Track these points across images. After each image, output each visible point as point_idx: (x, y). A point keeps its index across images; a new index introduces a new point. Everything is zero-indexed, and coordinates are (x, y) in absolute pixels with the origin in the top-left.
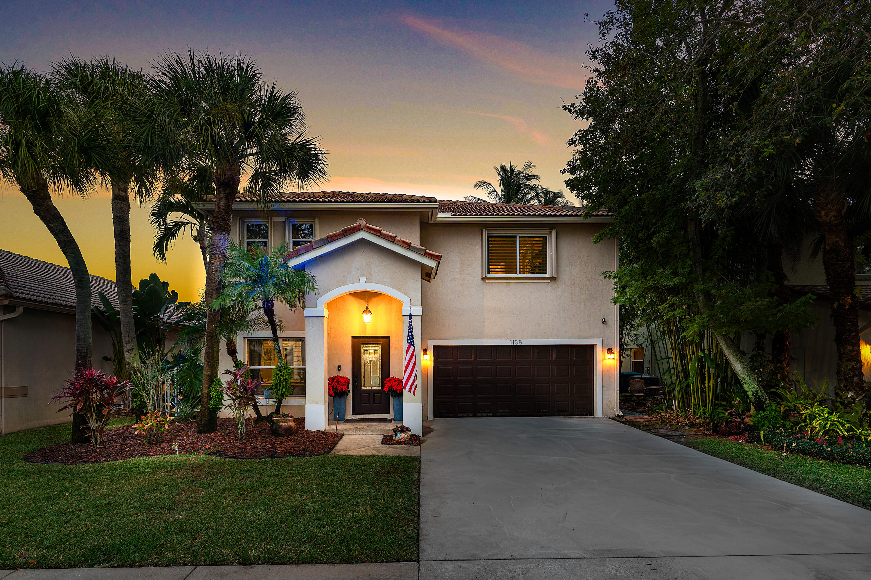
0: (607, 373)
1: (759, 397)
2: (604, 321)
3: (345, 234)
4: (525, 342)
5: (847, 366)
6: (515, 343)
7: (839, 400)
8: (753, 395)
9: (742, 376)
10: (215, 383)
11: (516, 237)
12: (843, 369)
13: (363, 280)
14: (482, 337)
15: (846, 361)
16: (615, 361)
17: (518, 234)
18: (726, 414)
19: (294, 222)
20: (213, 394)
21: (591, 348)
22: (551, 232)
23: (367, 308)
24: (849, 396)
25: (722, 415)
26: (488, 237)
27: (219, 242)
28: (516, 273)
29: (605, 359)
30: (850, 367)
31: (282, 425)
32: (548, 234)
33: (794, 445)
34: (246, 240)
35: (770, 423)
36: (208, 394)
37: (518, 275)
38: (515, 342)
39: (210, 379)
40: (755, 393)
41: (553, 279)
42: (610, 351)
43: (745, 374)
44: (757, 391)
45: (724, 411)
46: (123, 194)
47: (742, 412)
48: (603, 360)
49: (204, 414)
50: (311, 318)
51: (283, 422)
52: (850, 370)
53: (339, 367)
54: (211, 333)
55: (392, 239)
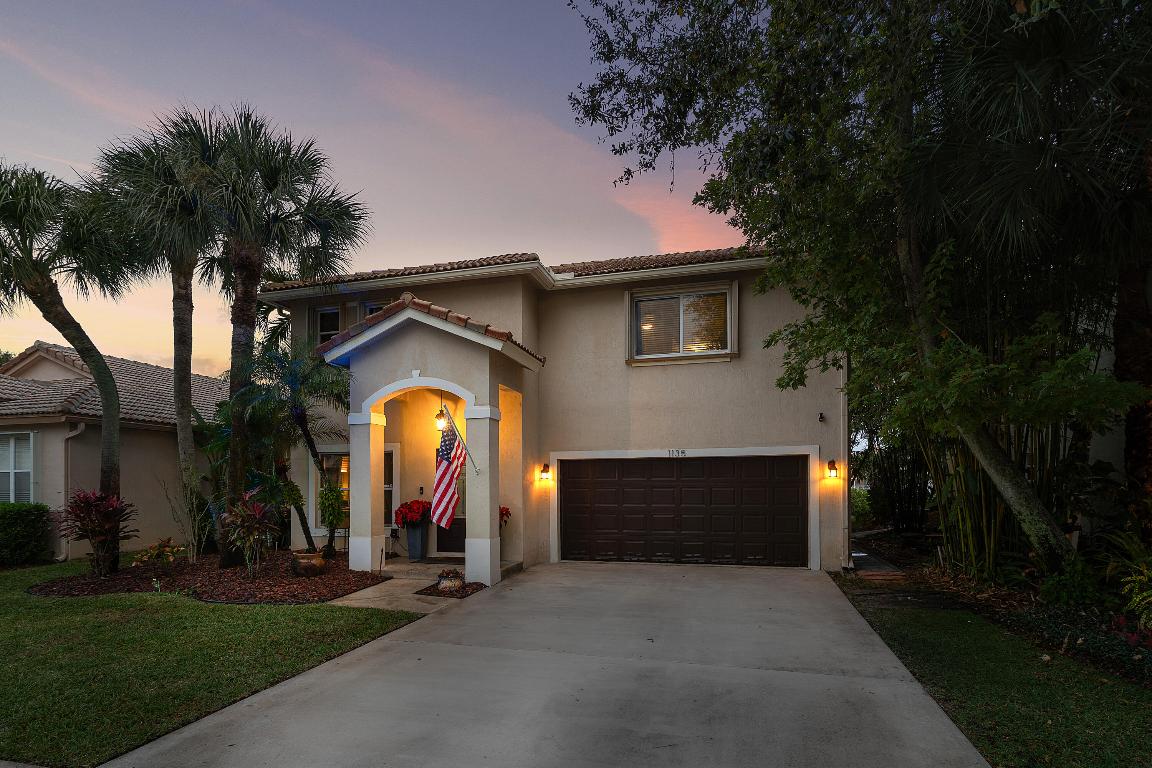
0: (828, 500)
1: (1051, 546)
2: (822, 418)
3: (387, 314)
4: (691, 453)
6: (676, 455)
11: (678, 298)
13: (415, 373)
14: (626, 446)
16: (842, 482)
18: (1023, 574)
21: (802, 461)
22: (731, 285)
23: (441, 411)
25: (1015, 577)
29: (824, 478)
32: (728, 289)
33: (1080, 641)
34: (319, 333)
38: (676, 453)
40: (1044, 540)
41: (738, 357)
42: (832, 465)
43: (1021, 505)
44: (1046, 536)
45: (1019, 570)
46: (183, 292)
48: (820, 479)
50: (356, 427)
51: (303, 558)
53: (422, 489)
55: (444, 317)
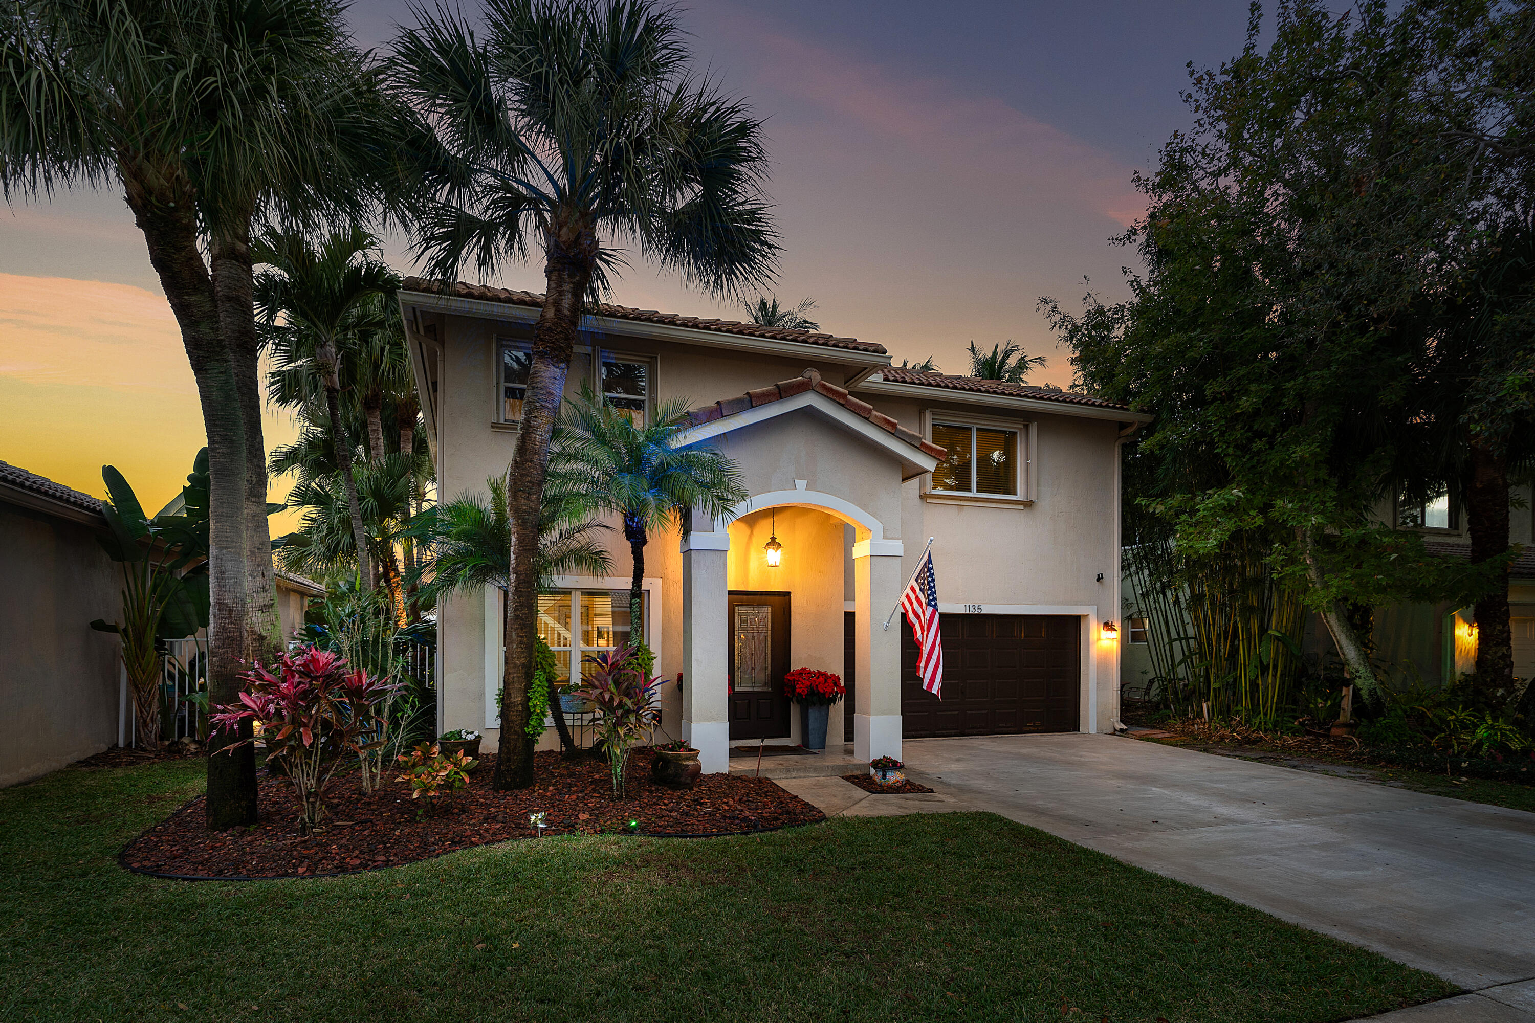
0: (1102, 662)
2: (1099, 578)
3: (782, 394)
4: (985, 610)
5: (1496, 653)
6: (971, 611)
7: (1482, 699)
8: (1370, 694)
9: (1356, 666)
10: (537, 682)
11: (970, 429)
12: (1489, 657)
13: (801, 484)
15: (1495, 645)
16: (1116, 642)
17: (975, 424)
19: (609, 357)
20: (535, 706)
21: (1076, 621)
22: (1026, 426)
23: (773, 539)
24: (1498, 694)
26: (933, 425)
27: (553, 383)
28: (970, 490)
29: (1100, 639)
30: (1500, 654)
31: (687, 766)
32: (1020, 429)
34: (503, 385)
35: (1395, 736)
36: (522, 705)
37: (974, 494)
38: (972, 609)
39: (526, 673)
41: (1028, 504)
42: (1108, 626)
44: (1375, 689)
47: (1324, 719)
48: (1096, 641)
49: (515, 749)
50: (702, 553)
52: (1500, 658)
54: (527, 574)
55: (865, 413)
